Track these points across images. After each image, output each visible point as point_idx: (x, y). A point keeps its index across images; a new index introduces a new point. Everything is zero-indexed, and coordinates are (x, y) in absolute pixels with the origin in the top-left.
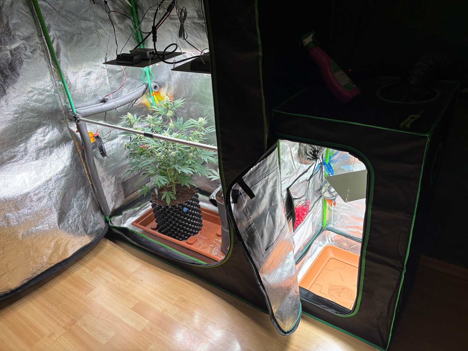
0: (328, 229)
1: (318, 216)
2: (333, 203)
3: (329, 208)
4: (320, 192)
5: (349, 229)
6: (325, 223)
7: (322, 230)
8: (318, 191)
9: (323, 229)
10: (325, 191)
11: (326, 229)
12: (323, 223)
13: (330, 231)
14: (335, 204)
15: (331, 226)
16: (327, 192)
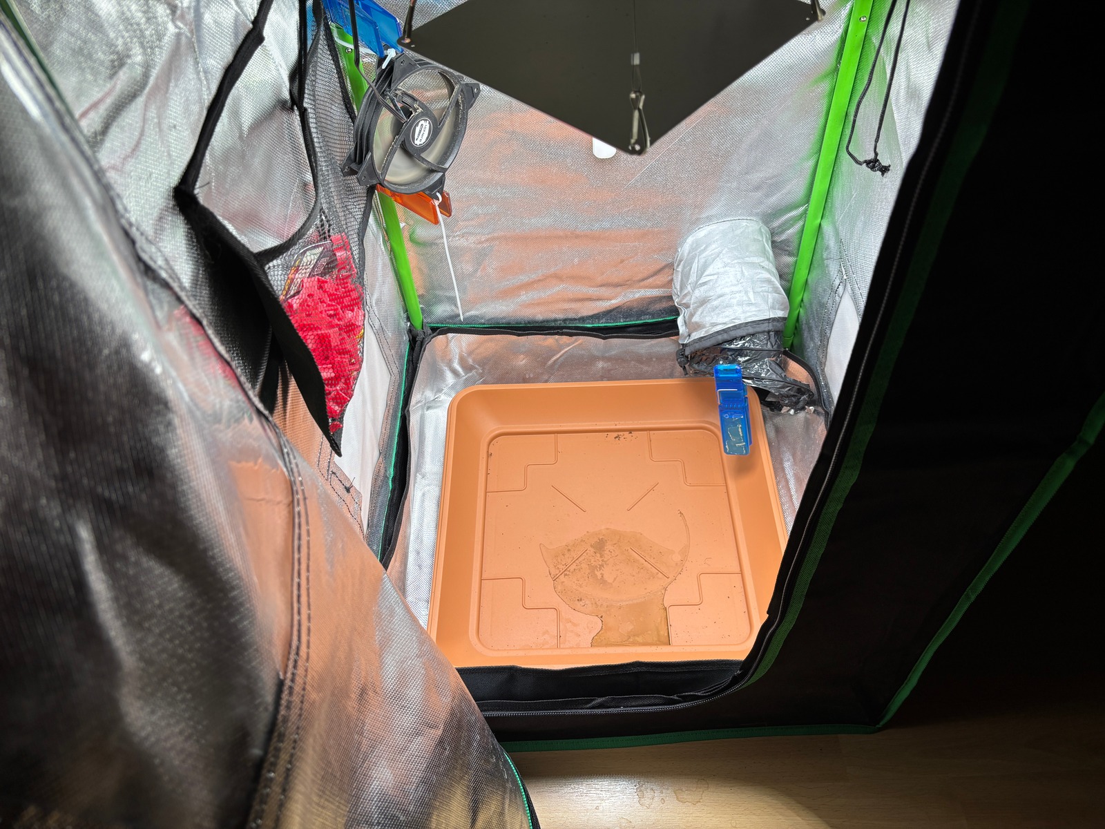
0: (437, 330)
1: (386, 289)
2: (436, 203)
3: (412, 239)
4: (364, 166)
5: (524, 297)
6: (416, 306)
7: (416, 343)
8: (354, 166)
9: (419, 339)
10: (389, 154)
11: (430, 331)
12: (406, 311)
13: (450, 335)
14: (446, 207)
15: (441, 311)
16: (398, 159)
